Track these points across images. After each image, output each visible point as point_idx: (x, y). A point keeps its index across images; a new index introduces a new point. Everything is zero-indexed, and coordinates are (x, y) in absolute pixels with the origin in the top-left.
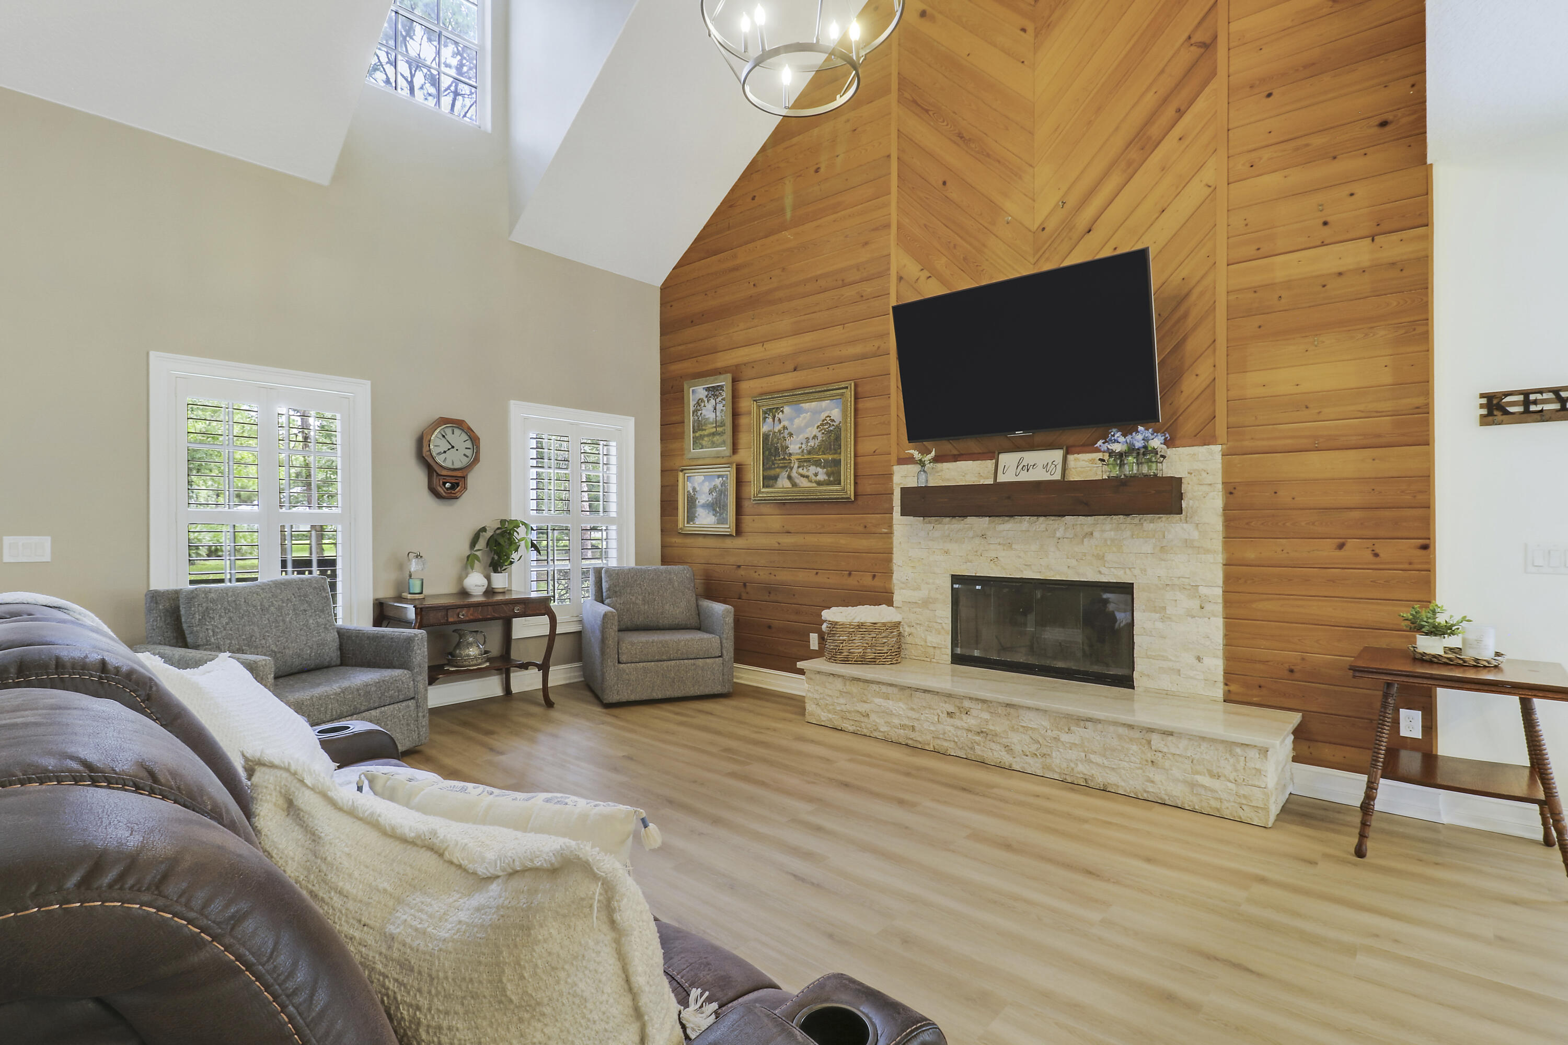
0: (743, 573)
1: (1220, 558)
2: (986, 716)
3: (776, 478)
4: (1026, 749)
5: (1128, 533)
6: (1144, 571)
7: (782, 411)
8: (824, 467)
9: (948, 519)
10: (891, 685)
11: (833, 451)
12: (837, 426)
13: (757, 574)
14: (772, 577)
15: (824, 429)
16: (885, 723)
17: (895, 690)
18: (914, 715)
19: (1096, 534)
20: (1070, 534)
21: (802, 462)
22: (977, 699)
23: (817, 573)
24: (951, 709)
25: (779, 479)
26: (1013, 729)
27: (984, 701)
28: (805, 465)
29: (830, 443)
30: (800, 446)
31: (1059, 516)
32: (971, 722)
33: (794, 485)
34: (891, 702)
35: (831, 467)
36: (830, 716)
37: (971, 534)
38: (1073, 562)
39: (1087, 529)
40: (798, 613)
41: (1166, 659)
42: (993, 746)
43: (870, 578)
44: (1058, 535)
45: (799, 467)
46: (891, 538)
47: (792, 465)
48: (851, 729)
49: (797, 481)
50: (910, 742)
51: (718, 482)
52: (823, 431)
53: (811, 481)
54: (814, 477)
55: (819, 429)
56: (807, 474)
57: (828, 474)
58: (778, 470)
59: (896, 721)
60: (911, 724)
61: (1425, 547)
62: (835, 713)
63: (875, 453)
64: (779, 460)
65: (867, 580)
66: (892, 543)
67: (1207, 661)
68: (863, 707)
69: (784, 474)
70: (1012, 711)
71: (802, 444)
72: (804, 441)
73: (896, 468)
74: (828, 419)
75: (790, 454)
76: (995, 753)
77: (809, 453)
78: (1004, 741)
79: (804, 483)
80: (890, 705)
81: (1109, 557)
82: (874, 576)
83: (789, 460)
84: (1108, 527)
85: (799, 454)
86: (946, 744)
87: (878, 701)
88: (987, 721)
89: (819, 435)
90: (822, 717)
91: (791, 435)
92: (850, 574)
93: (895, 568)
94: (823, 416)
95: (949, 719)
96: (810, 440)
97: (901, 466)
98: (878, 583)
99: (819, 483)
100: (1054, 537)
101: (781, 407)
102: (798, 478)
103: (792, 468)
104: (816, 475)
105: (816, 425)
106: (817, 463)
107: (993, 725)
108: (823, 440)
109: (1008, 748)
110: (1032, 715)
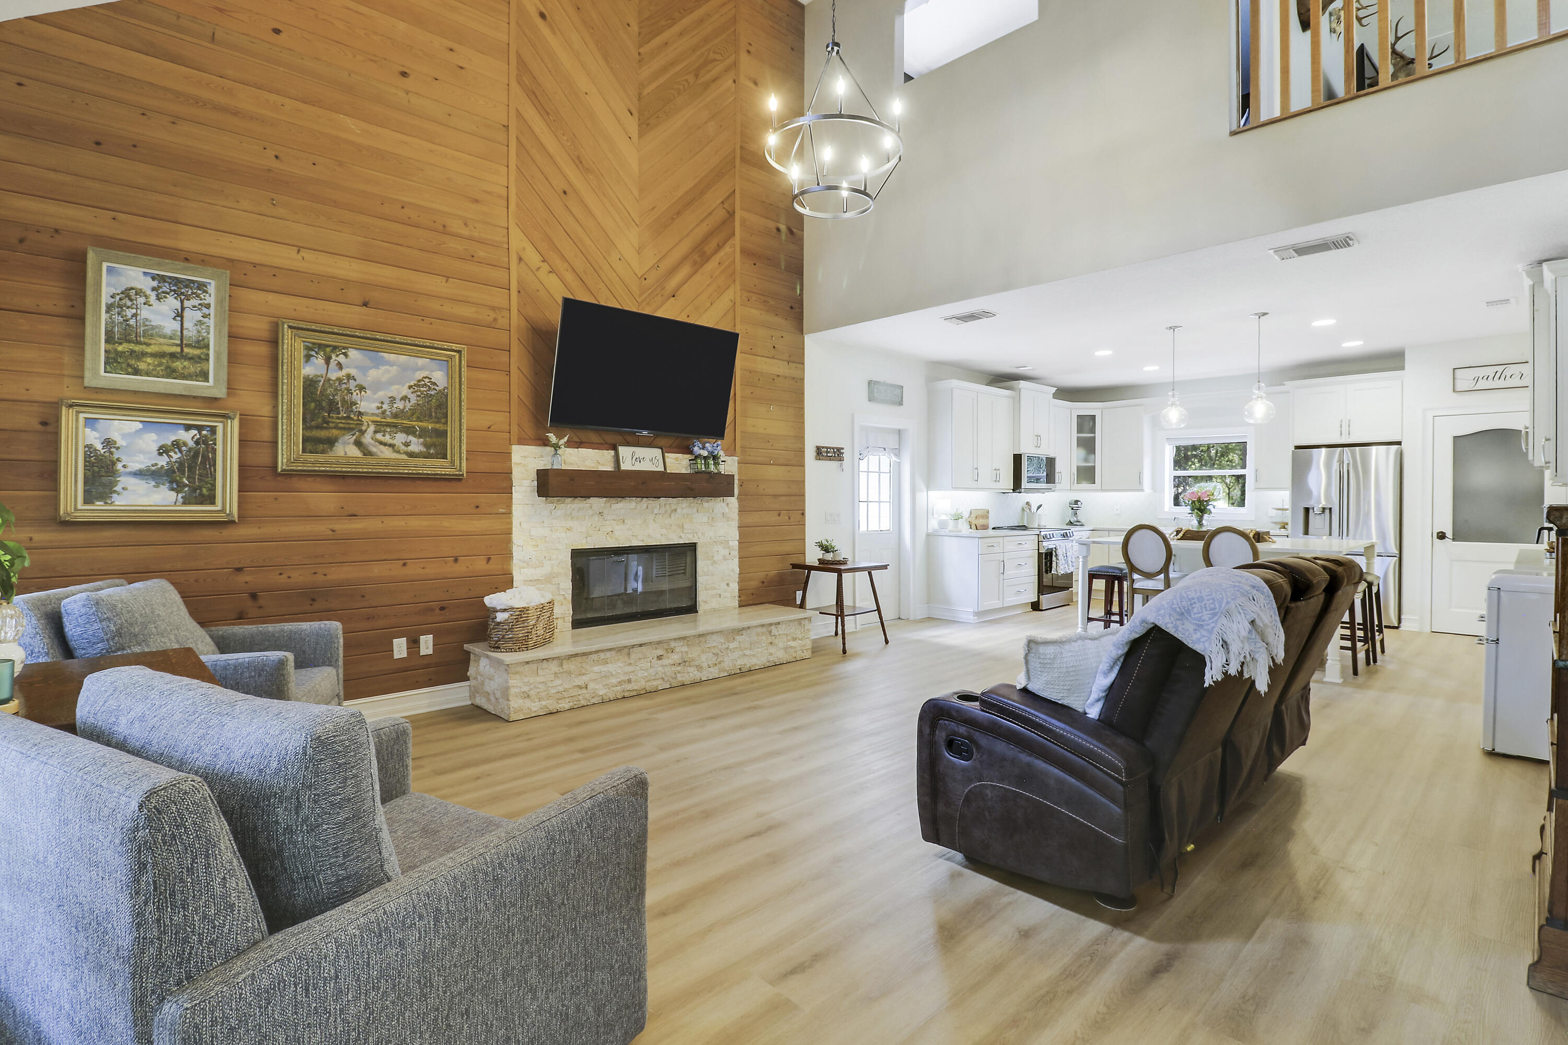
0: (248, 578)
1: (735, 524)
2: (685, 649)
3: (331, 442)
4: (710, 663)
5: (695, 510)
6: (703, 534)
7: (346, 355)
8: (420, 437)
9: (570, 499)
10: (610, 650)
11: (434, 419)
12: (440, 391)
13: (284, 576)
14: (320, 577)
15: (420, 391)
16: (604, 686)
17: (613, 653)
18: (630, 669)
19: (679, 511)
20: (663, 510)
21: (380, 427)
22: (679, 639)
23: (404, 564)
24: (660, 652)
25: (336, 444)
26: (703, 652)
27: (684, 638)
28: (388, 430)
29: (430, 409)
30: (380, 405)
31: (656, 498)
32: (675, 657)
33: (367, 453)
34: (610, 665)
35: (431, 437)
36: (544, 703)
37: (591, 512)
38: (664, 531)
39: (673, 507)
40: (369, 618)
41: (715, 589)
42: (690, 669)
43: (484, 562)
44: (655, 512)
45: (375, 432)
46: (510, 518)
47: (364, 428)
48: (567, 707)
49: (374, 450)
50: (626, 694)
51: (188, 437)
52: (419, 393)
53: (399, 452)
54: (403, 448)
55: (412, 390)
56: (391, 441)
57: (425, 445)
58: (335, 432)
59: (614, 681)
60: (627, 678)
61: (803, 514)
62: (549, 697)
63: (491, 429)
64: (338, 418)
65: (480, 565)
66: (511, 523)
67: (731, 585)
68: (580, 681)
69: (350, 438)
70: (702, 639)
71: (382, 403)
72: (387, 401)
73: (515, 448)
74: (427, 380)
75: (360, 414)
76: (692, 674)
77: (395, 416)
78: (697, 663)
79: (387, 453)
80: (610, 668)
81: (686, 526)
82: (489, 559)
83: (358, 420)
84: (684, 505)
85: (378, 416)
86: (655, 683)
87: (596, 669)
88: (687, 652)
89: (414, 399)
90: (532, 708)
91: (361, 388)
92: (456, 560)
93: (515, 549)
94: (419, 375)
95: (660, 662)
96: (397, 401)
97: (522, 446)
98: (494, 566)
99: (411, 455)
100: (652, 513)
101: (344, 348)
102: (374, 446)
103: (363, 432)
104: (407, 444)
105: (408, 385)
106: (409, 431)
107: (691, 654)
108: (419, 405)
109: (699, 668)
110: (714, 637)
